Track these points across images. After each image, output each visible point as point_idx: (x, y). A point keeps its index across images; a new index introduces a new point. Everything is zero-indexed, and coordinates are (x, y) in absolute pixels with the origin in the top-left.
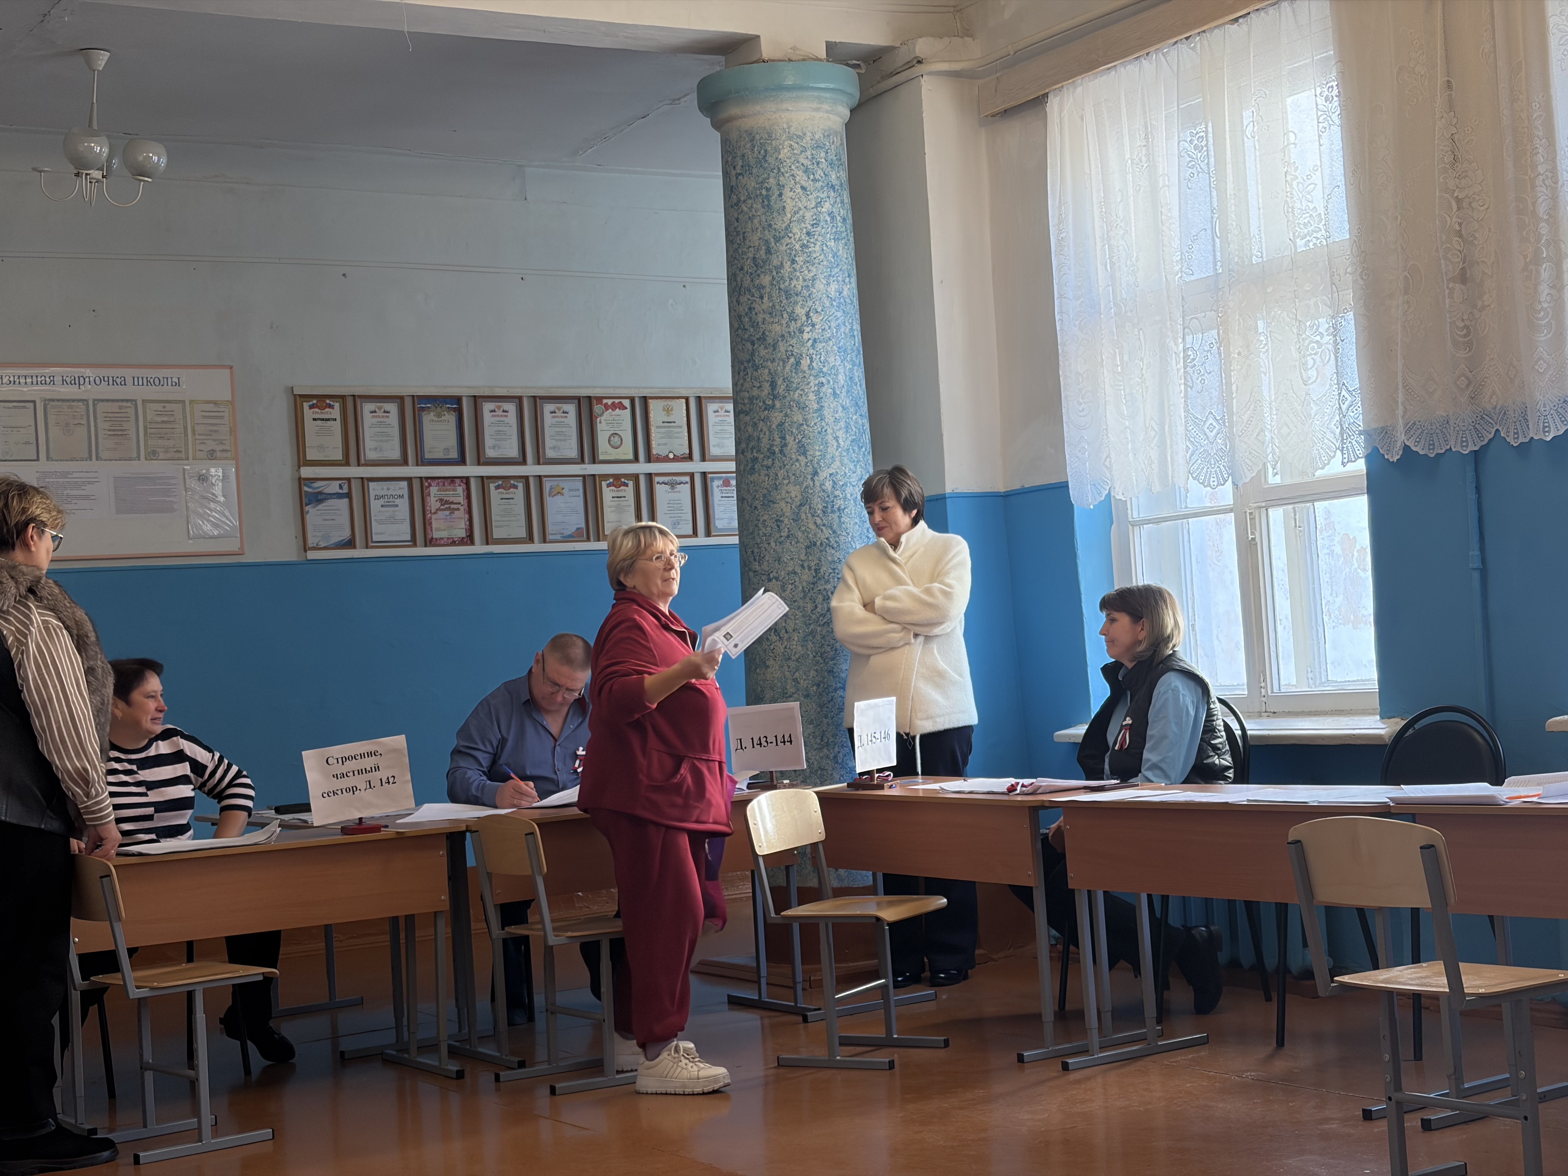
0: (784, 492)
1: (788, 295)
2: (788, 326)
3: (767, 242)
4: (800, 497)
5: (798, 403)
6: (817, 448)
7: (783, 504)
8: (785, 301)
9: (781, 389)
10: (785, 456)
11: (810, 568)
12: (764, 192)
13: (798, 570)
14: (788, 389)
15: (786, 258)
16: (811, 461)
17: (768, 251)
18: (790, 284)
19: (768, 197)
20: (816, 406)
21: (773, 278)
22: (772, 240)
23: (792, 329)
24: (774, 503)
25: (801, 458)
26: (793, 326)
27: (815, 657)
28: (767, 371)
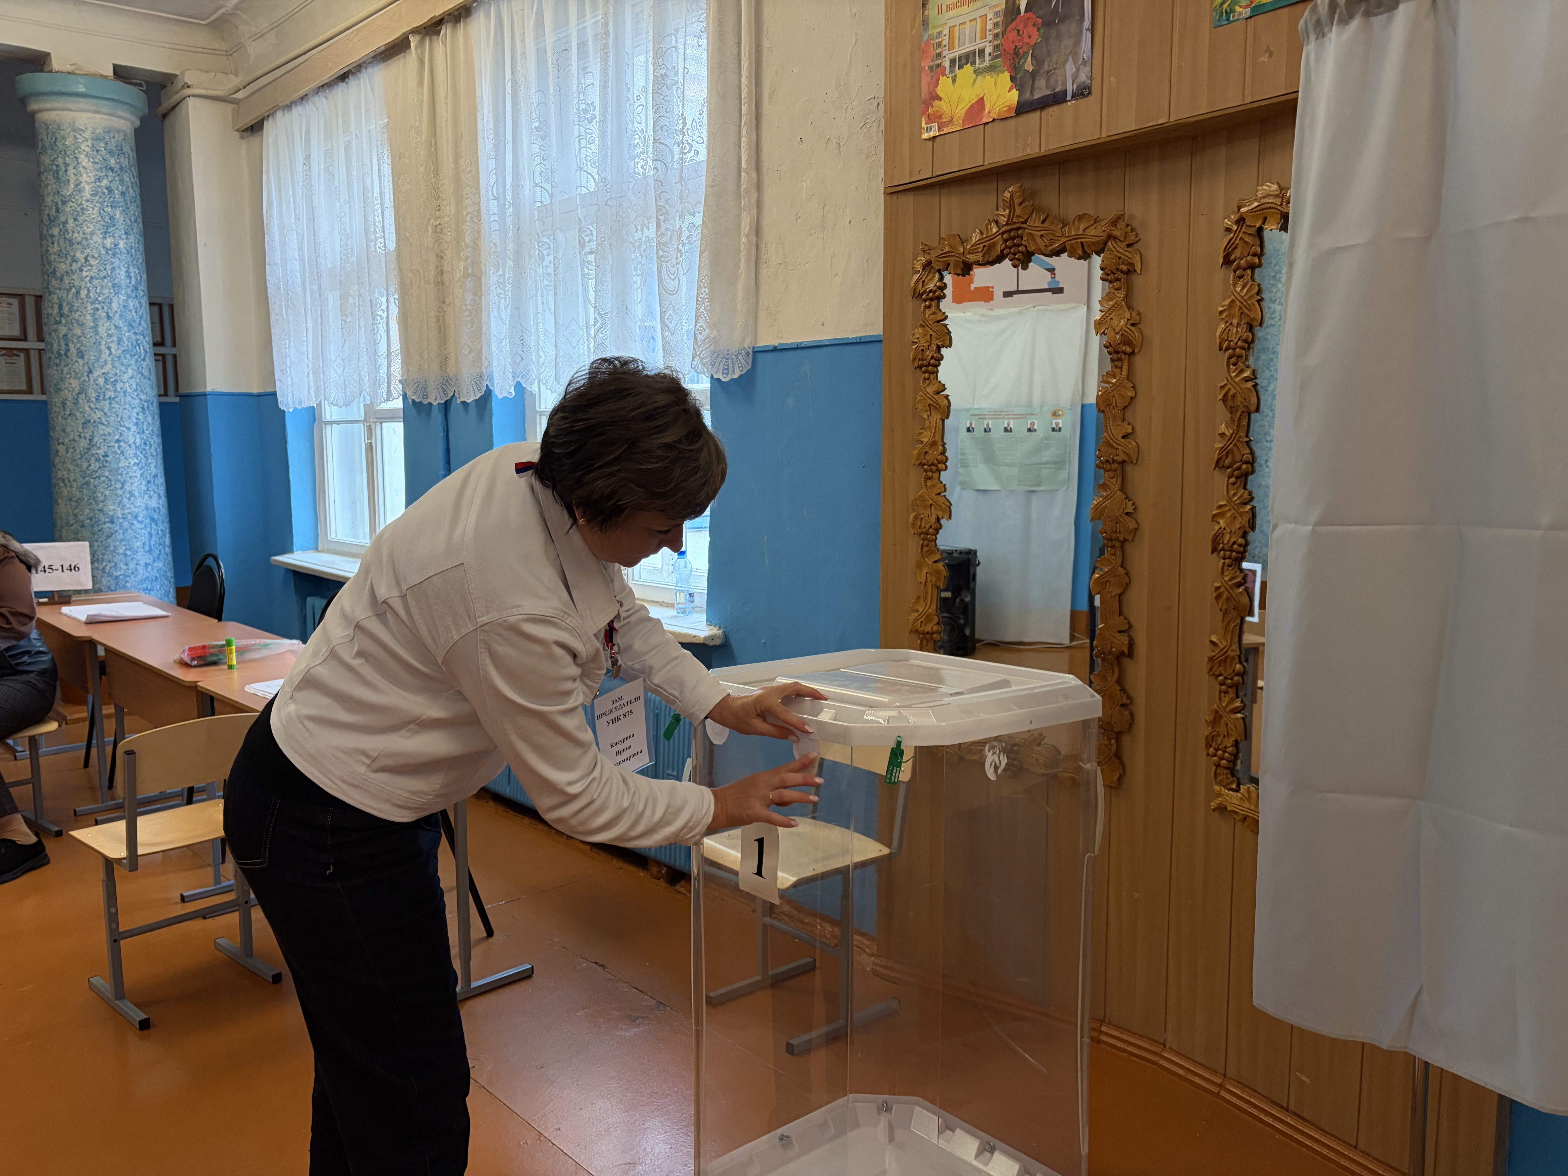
0: (67, 383)
1: (71, 243)
2: (71, 266)
3: (57, 204)
4: (78, 388)
5: (78, 321)
6: (92, 354)
7: (66, 391)
8: (69, 247)
9: (65, 310)
10: (68, 358)
11: (85, 438)
12: (54, 168)
13: (77, 438)
14: (70, 311)
15: (70, 216)
16: (87, 363)
17: (57, 211)
18: (73, 235)
19: (57, 172)
20: (92, 324)
21: (61, 230)
22: (60, 203)
23: (73, 268)
24: (61, 390)
25: (80, 360)
26: (75, 266)
27: (89, 499)
28: (56, 296)
